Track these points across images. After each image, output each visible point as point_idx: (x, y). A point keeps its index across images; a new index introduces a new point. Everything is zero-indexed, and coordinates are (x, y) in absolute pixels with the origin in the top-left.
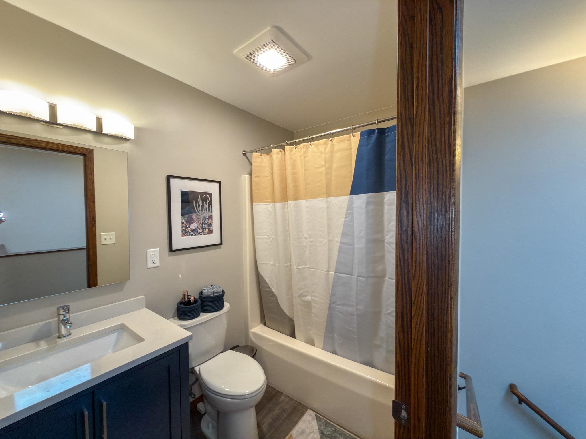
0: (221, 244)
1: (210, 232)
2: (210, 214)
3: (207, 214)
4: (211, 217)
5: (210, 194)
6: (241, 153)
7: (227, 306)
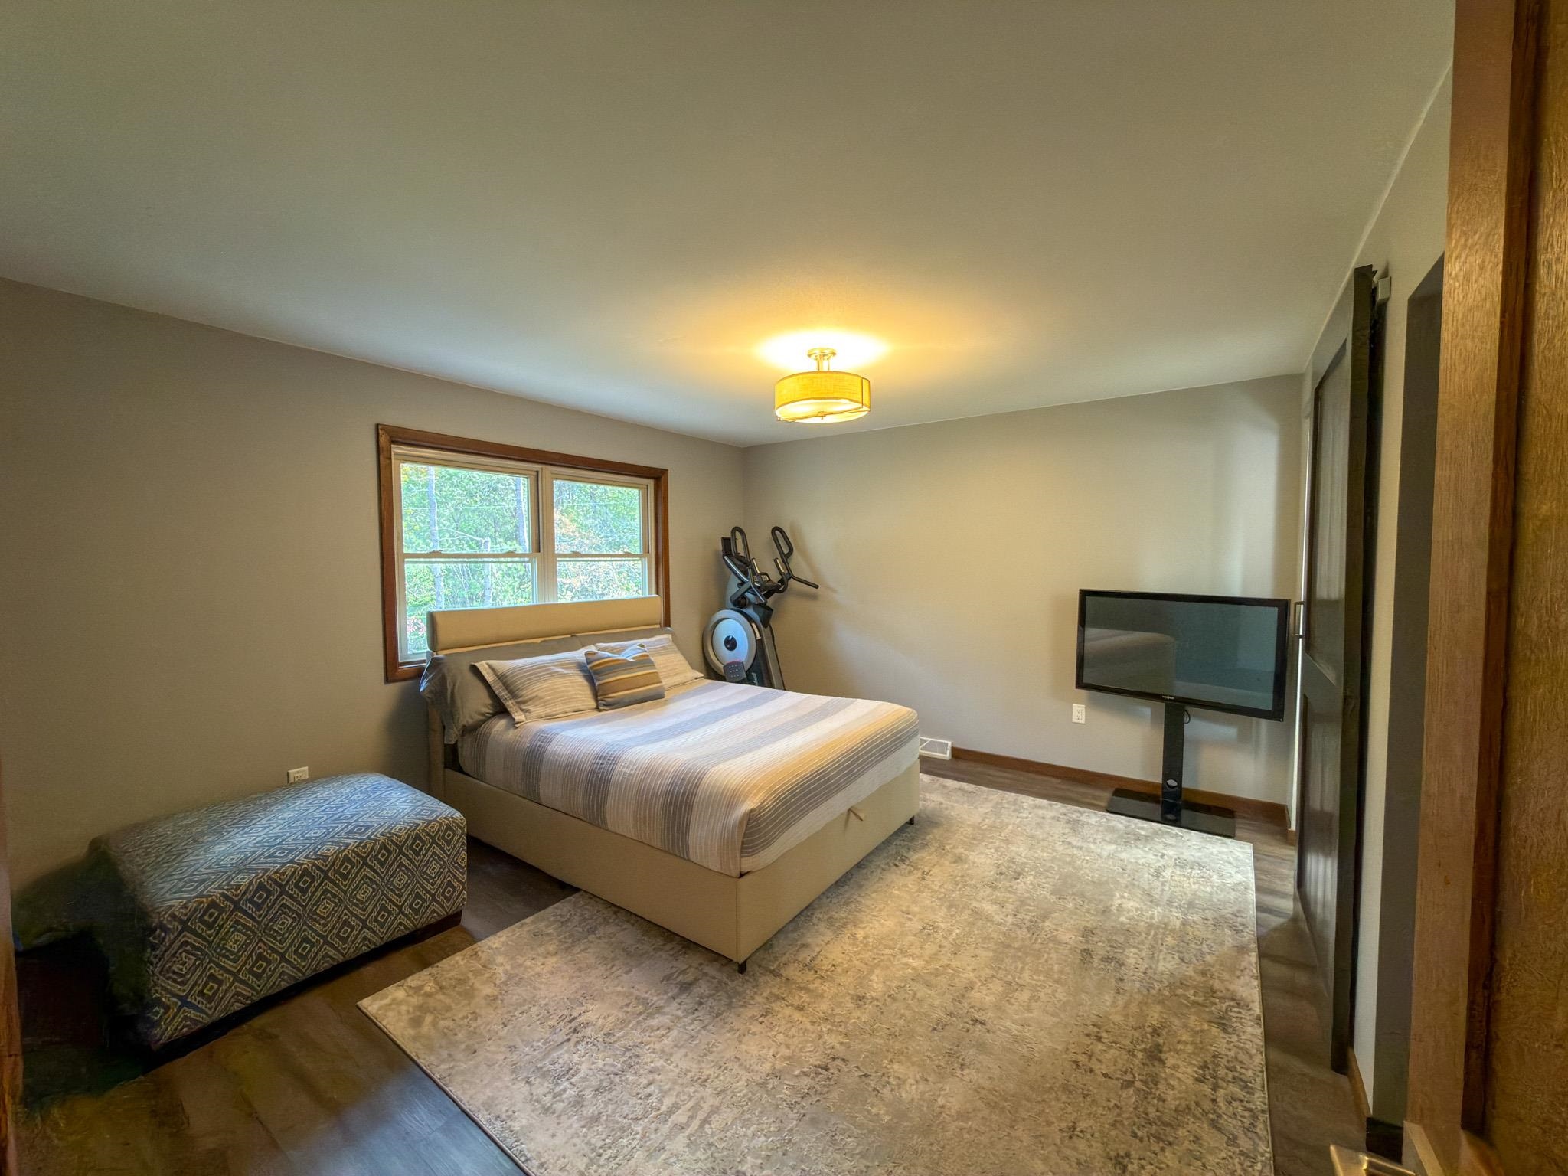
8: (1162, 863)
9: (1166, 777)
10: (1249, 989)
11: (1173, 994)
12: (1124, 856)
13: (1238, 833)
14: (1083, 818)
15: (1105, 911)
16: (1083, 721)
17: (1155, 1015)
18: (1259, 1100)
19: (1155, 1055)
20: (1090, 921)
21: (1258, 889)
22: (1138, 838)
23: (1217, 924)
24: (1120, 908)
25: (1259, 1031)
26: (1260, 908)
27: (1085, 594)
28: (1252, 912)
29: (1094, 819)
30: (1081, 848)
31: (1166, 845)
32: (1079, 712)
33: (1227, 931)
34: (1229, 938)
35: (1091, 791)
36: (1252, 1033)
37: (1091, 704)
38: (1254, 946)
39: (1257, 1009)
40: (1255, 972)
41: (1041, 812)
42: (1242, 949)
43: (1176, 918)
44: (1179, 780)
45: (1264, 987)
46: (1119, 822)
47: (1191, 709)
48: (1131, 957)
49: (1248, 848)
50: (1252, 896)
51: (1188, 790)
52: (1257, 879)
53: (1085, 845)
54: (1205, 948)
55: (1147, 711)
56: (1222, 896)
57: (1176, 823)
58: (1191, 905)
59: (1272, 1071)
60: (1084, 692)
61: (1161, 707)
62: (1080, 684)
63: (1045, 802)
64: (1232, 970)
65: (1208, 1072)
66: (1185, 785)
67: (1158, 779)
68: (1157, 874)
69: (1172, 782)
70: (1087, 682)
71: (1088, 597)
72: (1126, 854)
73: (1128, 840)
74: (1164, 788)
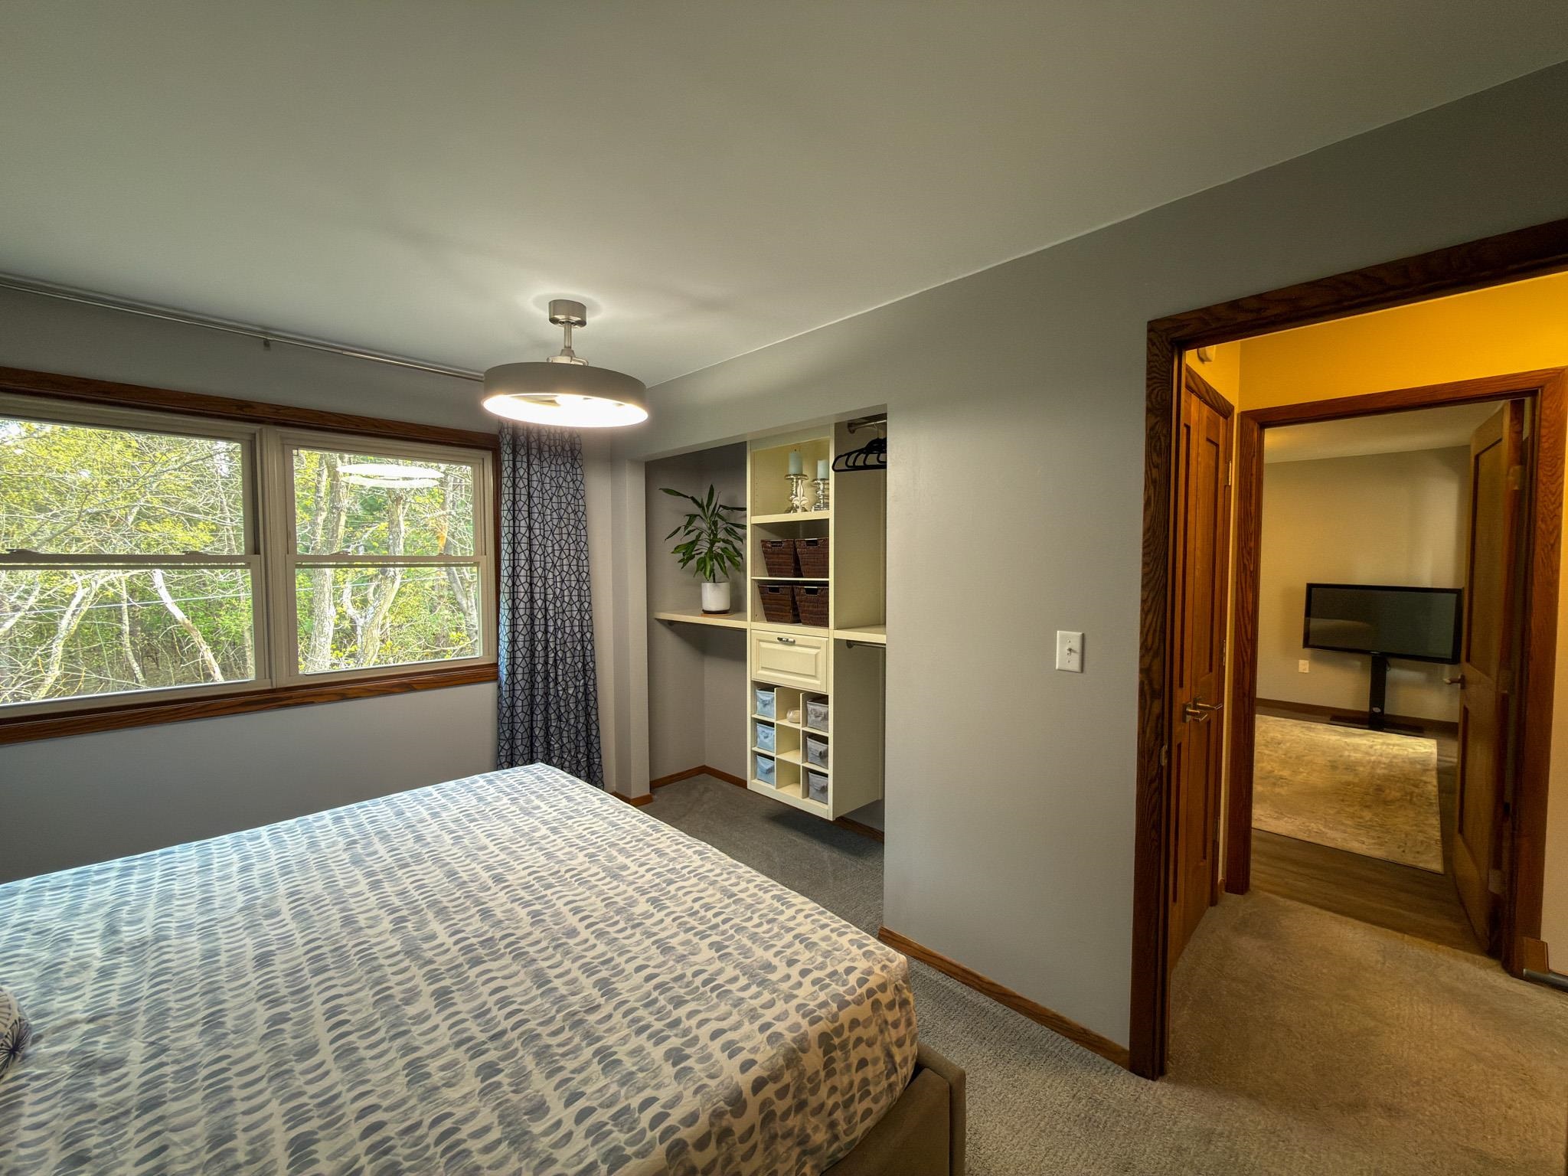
8: (1372, 744)
9: (1372, 705)
11: (1388, 779)
13: (1427, 735)
14: (1312, 726)
15: (1341, 757)
16: (1307, 671)
17: (1379, 782)
18: (1434, 801)
19: (1380, 789)
20: (1333, 759)
21: (1439, 755)
22: (1356, 735)
23: (1415, 764)
24: (1349, 757)
25: (1437, 789)
27: (1310, 587)
29: (1321, 727)
30: (1315, 738)
31: (1374, 738)
32: (1304, 666)
33: (1420, 765)
34: (1421, 767)
35: (1313, 716)
37: (1315, 659)
38: (1434, 769)
39: (1435, 784)
40: (1435, 776)
42: (1428, 770)
43: (1385, 760)
44: (1382, 708)
45: (1439, 780)
46: (1341, 728)
47: (1392, 661)
48: (1360, 769)
49: (1433, 743)
50: (1435, 756)
51: (1388, 715)
52: (1438, 751)
53: (1318, 736)
54: (1404, 769)
55: (1359, 663)
56: (1418, 755)
57: (1380, 731)
58: (1395, 757)
59: (1441, 797)
60: (1308, 651)
61: (1368, 659)
62: (1307, 644)
64: (1422, 775)
66: (1386, 712)
67: (1366, 708)
68: (1371, 747)
69: (1377, 710)
70: (1310, 643)
71: (1314, 590)
72: (1348, 740)
73: (1347, 735)
74: (1372, 714)
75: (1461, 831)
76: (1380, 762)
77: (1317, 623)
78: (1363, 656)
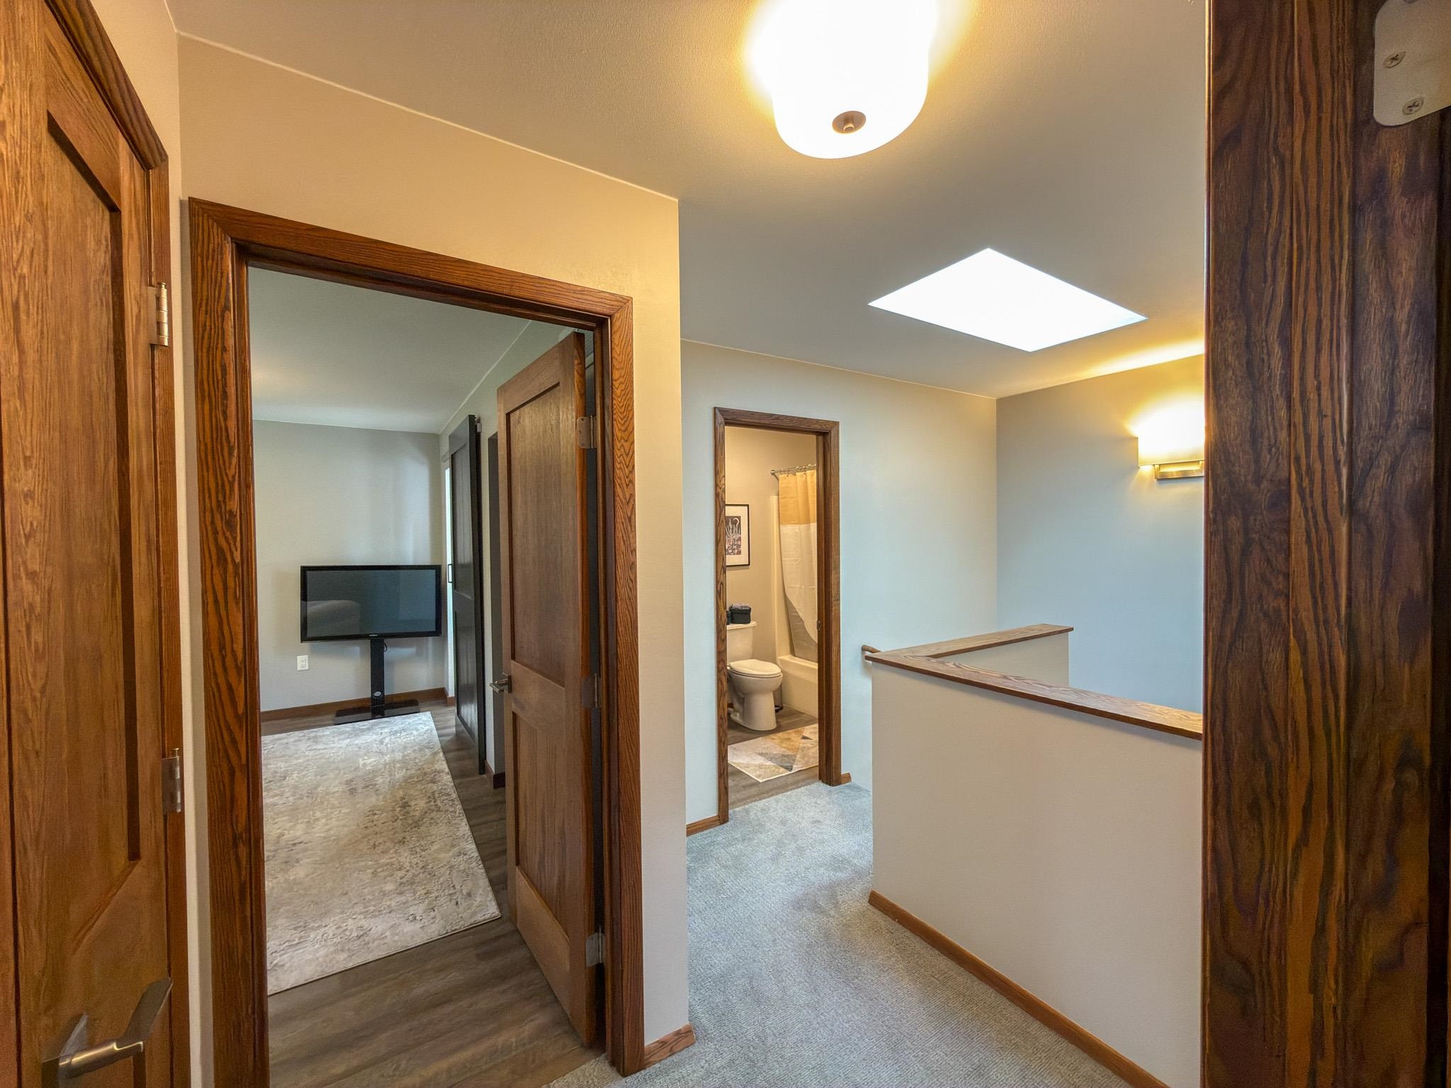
0: (749, 564)
1: (739, 553)
2: (738, 536)
3: (736, 536)
4: (740, 539)
5: (739, 518)
6: (769, 472)
7: (752, 623)
8: (382, 737)
9: (373, 692)
10: (442, 765)
11: (408, 782)
12: (357, 742)
13: (421, 709)
14: (320, 734)
15: (357, 769)
16: (307, 668)
17: (401, 793)
18: (454, 796)
19: (405, 805)
20: (349, 777)
21: (437, 729)
22: (363, 731)
23: (421, 750)
24: (365, 765)
25: (449, 776)
26: (440, 736)
27: (305, 570)
28: (437, 738)
29: (328, 731)
30: (325, 749)
31: (382, 728)
32: (302, 662)
33: (427, 750)
34: (428, 752)
35: (317, 719)
36: (447, 778)
37: (312, 653)
38: (440, 750)
39: (447, 770)
40: (443, 758)
41: (285, 741)
42: (435, 754)
43: (398, 756)
44: (383, 692)
45: (448, 763)
46: (348, 727)
47: (386, 641)
48: (380, 780)
49: (428, 714)
50: (435, 732)
51: (388, 696)
52: (436, 725)
53: (326, 746)
54: (417, 761)
55: (357, 649)
56: (420, 738)
57: (383, 716)
58: (405, 748)
59: (457, 786)
60: (306, 645)
61: (369, 641)
62: (304, 638)
63: (284, 735)
64: (433, 763)
65: (432, 797)
66: (386, 693)
67: (368, 695)
68: (381, 742)
69: (378, 694)
70: (309, 635)
71: (308, 573)
72: (358, 741)
73: (356, 734)
74: (373, 699)
75: (518, 863)
76: (394, 762)
77: (315, 607)
78: (360, 641)
